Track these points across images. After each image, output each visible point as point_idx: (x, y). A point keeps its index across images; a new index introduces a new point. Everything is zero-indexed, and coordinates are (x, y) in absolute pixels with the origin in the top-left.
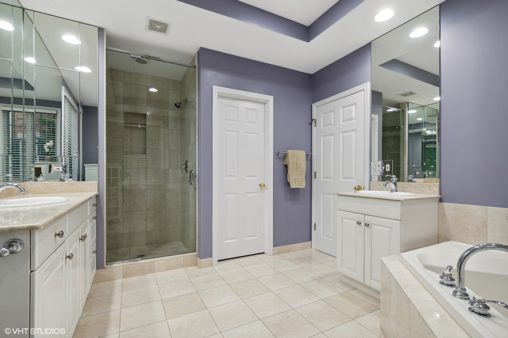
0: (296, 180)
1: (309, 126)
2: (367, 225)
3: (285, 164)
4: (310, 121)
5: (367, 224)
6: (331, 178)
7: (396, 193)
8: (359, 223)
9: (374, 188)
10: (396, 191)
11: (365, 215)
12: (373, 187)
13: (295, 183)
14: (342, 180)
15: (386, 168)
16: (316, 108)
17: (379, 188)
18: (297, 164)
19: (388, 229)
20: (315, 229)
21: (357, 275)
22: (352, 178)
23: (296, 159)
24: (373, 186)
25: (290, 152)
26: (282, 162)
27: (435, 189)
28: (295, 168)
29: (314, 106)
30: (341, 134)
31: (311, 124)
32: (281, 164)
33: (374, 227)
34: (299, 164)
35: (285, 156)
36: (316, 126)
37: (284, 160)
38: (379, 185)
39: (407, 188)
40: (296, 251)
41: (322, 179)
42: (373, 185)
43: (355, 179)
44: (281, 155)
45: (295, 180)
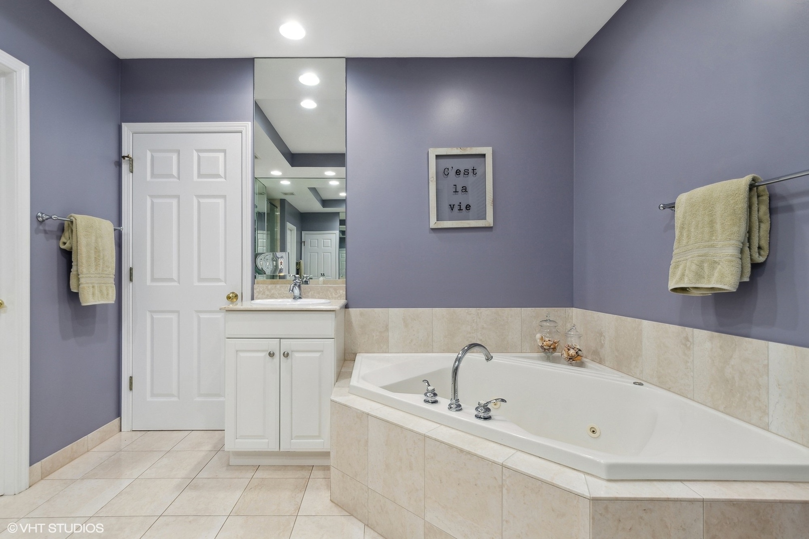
0: (96, 285)
1: (113, 169)
2: (286, 355)
3: (63, 247)
4: (115, 157)
5: (286, 353)
6: (171, 280)
7: (301, 300)
8: (271, 355)
9: (260, 296)
10: (300, 298)
11: (280, 339)
12: (259, 294)
13: (93, 294)
14: (196, 284)
15: (280, 264)
16: (131, 135)
17: (268, 295)
18: (97, 250)
19: (317, 355)
20: (131, 389)
21: (268, 444)
22: (218, 280)
23: (94, 238)
24: (259, 292)
25: (81, 220)
26: (54, 242)
27: (342, 291)
28: (93, 259)
29: (126, 128)
30: (195, 198)
31: (119, 165)
32: (51, 247)
33: (297, 355)
34: (101, 249)
35: (64, 228)
36: (132, 172)
37: (59, 238)
38: (268, 290)
39: (309, 293)
40: (88, 451)
41: (149, 283)
42: (258, 290)
43: (225, 282)
44: (52, 226)
45: (93, 287)
